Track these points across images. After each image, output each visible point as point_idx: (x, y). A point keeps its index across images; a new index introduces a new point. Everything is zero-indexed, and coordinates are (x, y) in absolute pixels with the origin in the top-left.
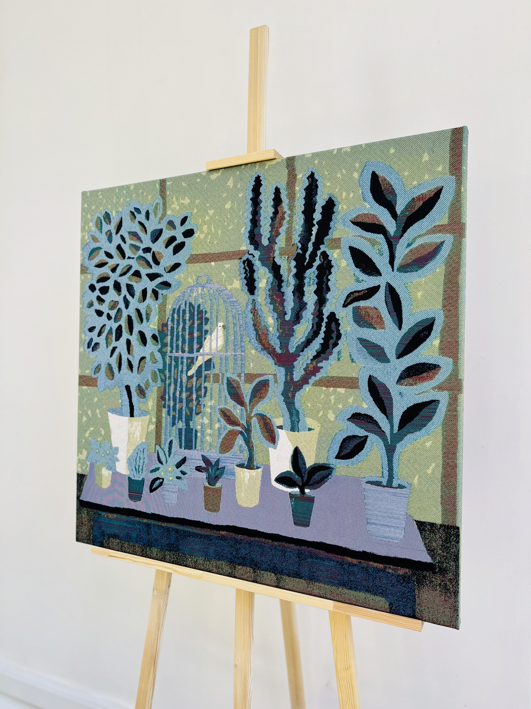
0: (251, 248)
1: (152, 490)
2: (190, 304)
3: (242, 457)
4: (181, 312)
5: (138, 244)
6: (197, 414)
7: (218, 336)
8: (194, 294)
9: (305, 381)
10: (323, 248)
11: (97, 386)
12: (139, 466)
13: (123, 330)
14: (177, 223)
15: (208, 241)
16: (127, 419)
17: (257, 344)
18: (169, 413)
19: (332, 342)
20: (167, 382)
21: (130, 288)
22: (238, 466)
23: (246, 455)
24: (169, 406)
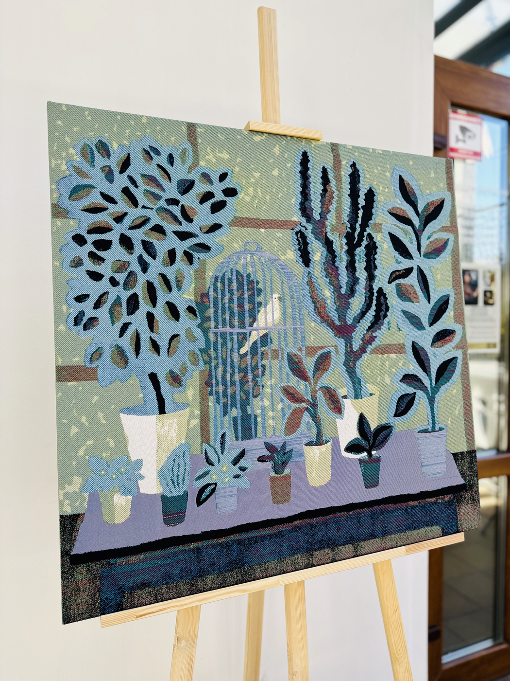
0: (303, 220)
1: (199, 502)
2: (238, 272)
3: (310, 435)
4: (226, 281)
5: (157, 191)
6: (255, 397)
7: (274, 309)
8: (242, 262)
9: (363, 350)
10: (368, 230)
11: (97, 379)
12: (178, 477)
13: (140, 299)
14: (215, 178)
15: (255, 205)
16: (153, 419)
17: (315, 316)
18: (217, 401)
19: (382, 313)
20: (213, 364)
21: (148, 247)
22: (306, 445)
23: (314, 431)
24: (217, 393)
